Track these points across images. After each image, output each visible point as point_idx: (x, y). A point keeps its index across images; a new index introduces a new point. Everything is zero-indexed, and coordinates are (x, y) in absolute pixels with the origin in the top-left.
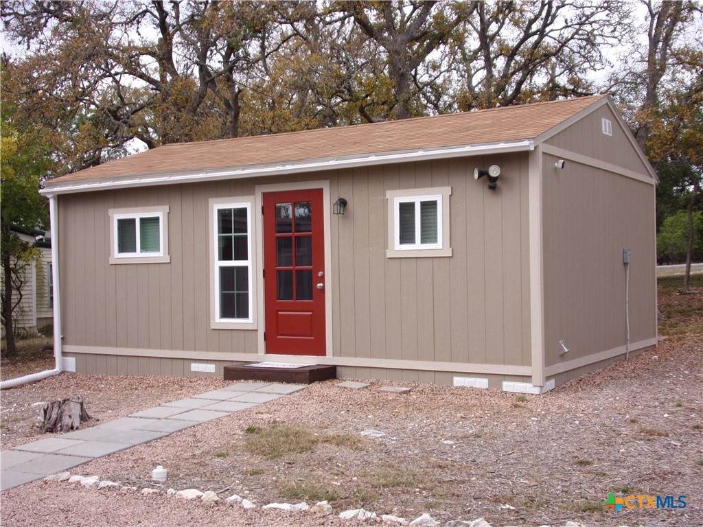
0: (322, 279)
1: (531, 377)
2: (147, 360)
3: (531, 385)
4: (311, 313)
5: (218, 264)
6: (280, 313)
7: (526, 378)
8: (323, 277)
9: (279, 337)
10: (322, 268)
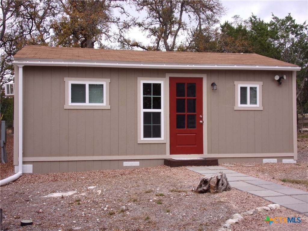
0: (202, 119)
1: (293, 157)
2: (92, 162)
3: (293, 160)
4: (195, 134)
5: (142, 111)
6: (178, 135)
7: (292, 157)
8: (202, 118)
9: (177, 146)
10: (202, 114)
